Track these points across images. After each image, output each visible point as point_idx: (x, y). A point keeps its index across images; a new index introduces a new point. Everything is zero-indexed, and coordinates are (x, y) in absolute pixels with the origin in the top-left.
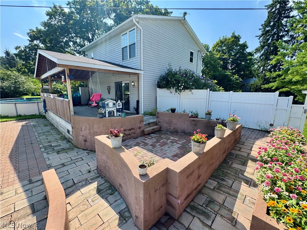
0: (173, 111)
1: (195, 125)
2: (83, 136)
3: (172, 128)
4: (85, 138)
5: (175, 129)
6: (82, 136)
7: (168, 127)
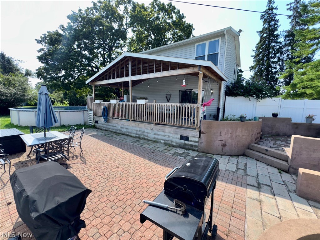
0: (275, 115)
1: (297, 128)
2: (223, 141)
3: (274, 131)
4: (224, 143)
5: (277, 133)
6: (220, 141)
7: (270, 131)
